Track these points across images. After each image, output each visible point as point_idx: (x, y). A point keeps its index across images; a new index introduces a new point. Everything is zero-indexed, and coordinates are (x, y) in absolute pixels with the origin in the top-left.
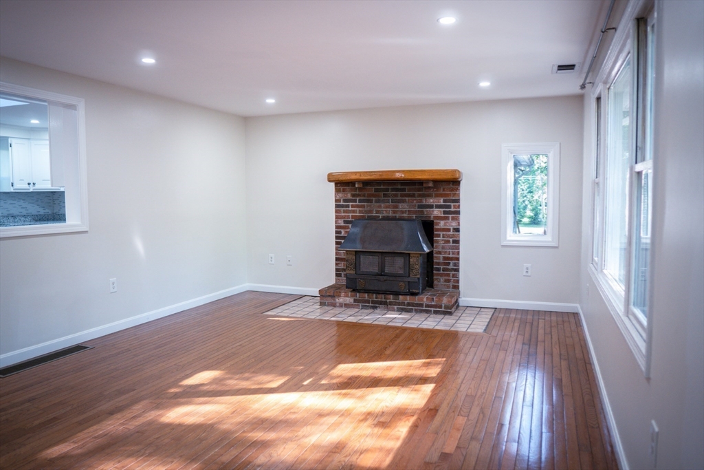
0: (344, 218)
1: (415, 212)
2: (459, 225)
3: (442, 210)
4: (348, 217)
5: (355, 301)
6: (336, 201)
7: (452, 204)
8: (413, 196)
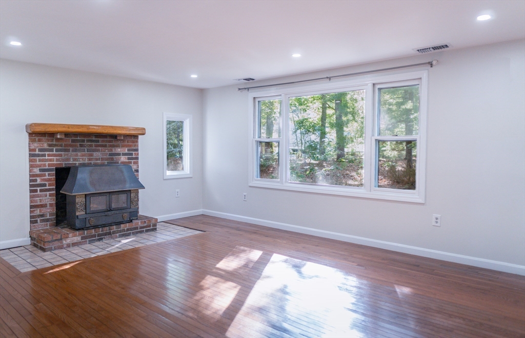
0: (40, 166)
1: (107, 159)
2: (138, 167)
3: (127, 157)
4: (45, 165)
5: (82, 238)
6: (30, 150)
7: (134, 152)
8: (105, 146)
